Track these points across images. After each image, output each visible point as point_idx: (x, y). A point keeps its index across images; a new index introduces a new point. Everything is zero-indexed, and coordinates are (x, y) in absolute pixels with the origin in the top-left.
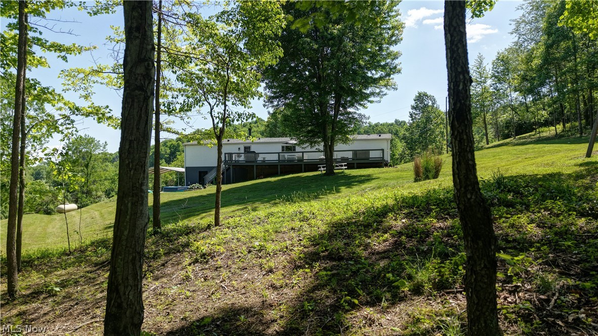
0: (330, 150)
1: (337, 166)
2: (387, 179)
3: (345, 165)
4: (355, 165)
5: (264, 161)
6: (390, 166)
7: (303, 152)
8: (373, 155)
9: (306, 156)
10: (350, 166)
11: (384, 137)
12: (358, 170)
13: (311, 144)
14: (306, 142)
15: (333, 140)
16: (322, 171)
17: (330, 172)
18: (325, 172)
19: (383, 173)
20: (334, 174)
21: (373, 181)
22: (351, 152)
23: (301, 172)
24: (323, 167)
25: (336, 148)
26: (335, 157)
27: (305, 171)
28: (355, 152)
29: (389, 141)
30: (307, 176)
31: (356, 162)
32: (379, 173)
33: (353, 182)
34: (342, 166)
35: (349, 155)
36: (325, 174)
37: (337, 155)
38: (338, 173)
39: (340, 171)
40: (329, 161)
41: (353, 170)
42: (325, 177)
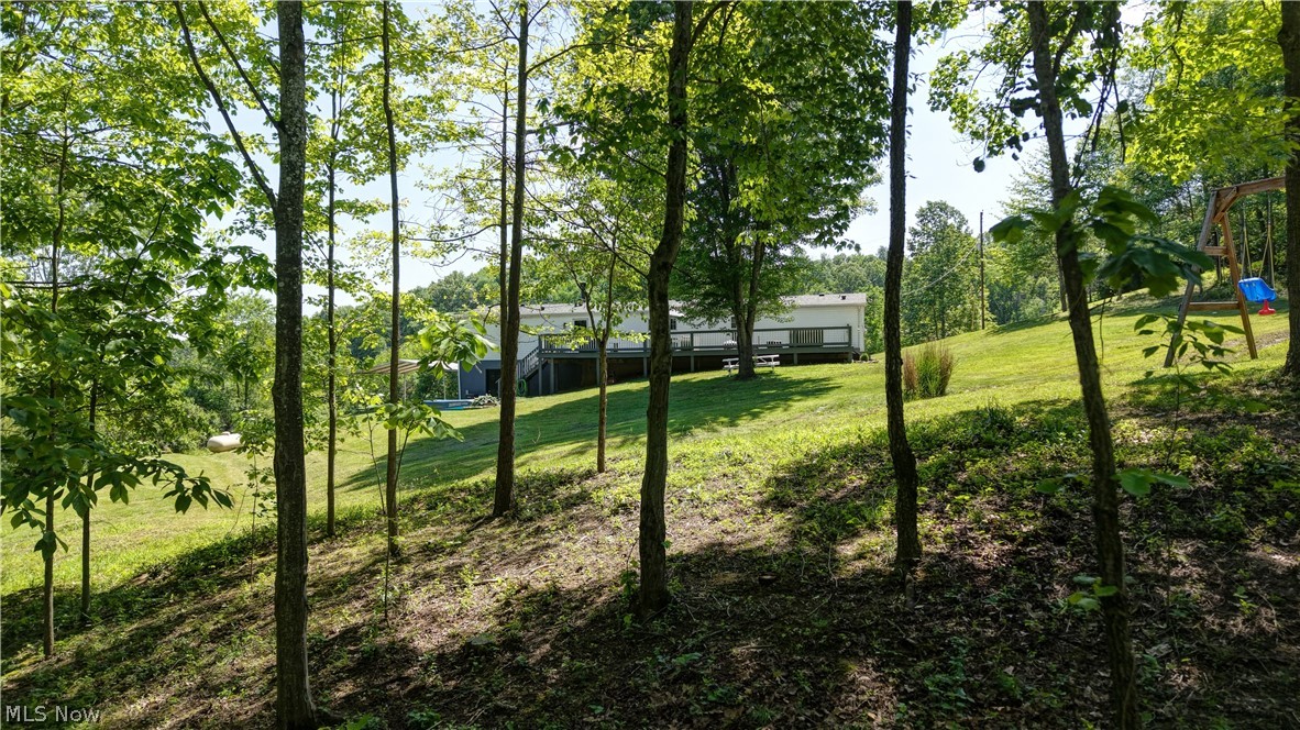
0: (747, 331)
1: (760, 361)
2: (856, 390)
3: (775, 359)
4: (795, 357)
5: (615, 351)
6: (865, 359)
7: (692, 333)
8: (830, 337)
9: (698, 341)
10: (786, 360)
11: (852, 302)
12: (800, 368)
13: (709, 319)
14: (700, 314)
15: (752, 311)
16: (732, 370)
17: (747, 373)
18: (737, 372)
19: (849, 374)
20: (755, 376)
21: (832, 393)
22: (787, 333)
23: (687, 371)
24: (733, 363)
25: (756, 325)
26: (755, 342)
27: (697, 370)
28: (795, 332)
29: (863, 310)
30: (702, 381)
31: (796, 351)
32: (843, 375)
33: (793, 394)
34: (769, 360)
35: (784, 338)
36: (737, 376)
37: (758, 339)
38: (763, 374)
39: (767, 370)
40: (745, 352)
41: (791, 368)
42: (738, 383)
